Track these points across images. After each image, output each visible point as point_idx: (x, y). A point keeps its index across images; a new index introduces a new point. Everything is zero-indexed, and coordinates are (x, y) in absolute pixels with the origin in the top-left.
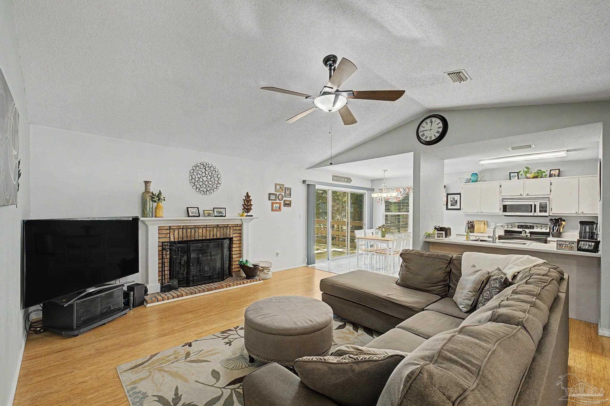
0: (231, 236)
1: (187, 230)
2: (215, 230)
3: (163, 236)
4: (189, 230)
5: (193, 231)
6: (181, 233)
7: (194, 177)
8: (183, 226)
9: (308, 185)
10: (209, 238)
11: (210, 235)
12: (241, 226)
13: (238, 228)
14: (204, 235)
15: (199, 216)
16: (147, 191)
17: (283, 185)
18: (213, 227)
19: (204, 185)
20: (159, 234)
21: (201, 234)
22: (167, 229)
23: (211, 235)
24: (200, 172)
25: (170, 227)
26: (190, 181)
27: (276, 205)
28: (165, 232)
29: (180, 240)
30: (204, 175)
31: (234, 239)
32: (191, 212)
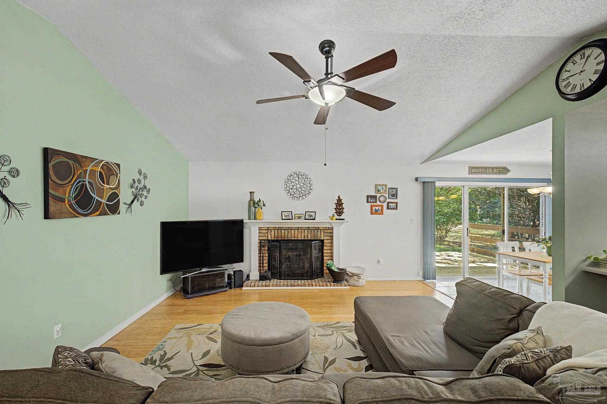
0: (322, 238)
1: (281, 230)
2: (306, 231)
3: (263, 235)
4: (283, 231)
5: (286, 232)
6: (276, 233)
7: (288, 185)
8: (278, 227)
9: (424, 183)
10: (300, 239)
11: (301, 236)
12: (332, 229)
13: (329, 231)
14: (296, 236)
15: (292, 219)
16: (252, 200)
17: (386, 186)
18: (305, 229)
19: (297, 192)
20: (259, 233)
21: (293, 235)
22: (266, 230)
23: (303, 237)
24: (294, 181)
25: (268, 227)
26: (285, 189)
27: (376, 207)
28: (264, 231)
29: (275, 239)
30: (297, 182)
31: (325, 241)
32: (285, 216)
